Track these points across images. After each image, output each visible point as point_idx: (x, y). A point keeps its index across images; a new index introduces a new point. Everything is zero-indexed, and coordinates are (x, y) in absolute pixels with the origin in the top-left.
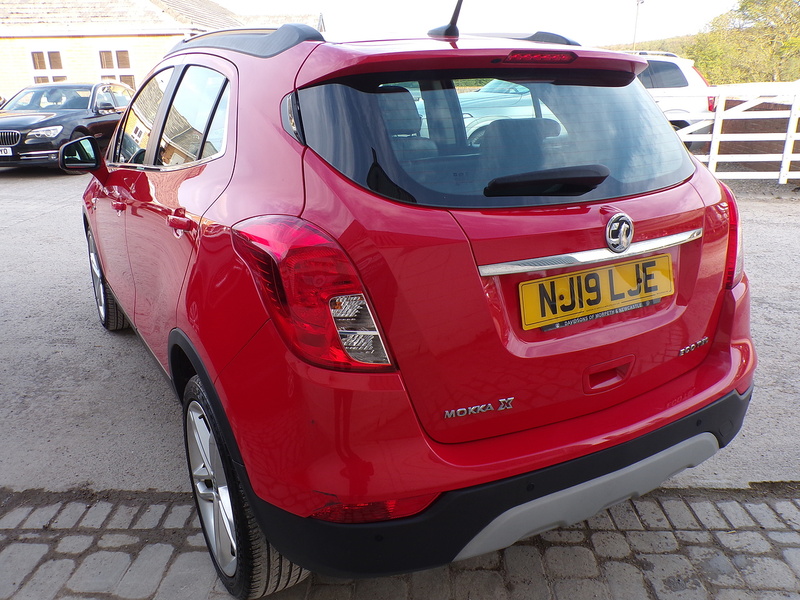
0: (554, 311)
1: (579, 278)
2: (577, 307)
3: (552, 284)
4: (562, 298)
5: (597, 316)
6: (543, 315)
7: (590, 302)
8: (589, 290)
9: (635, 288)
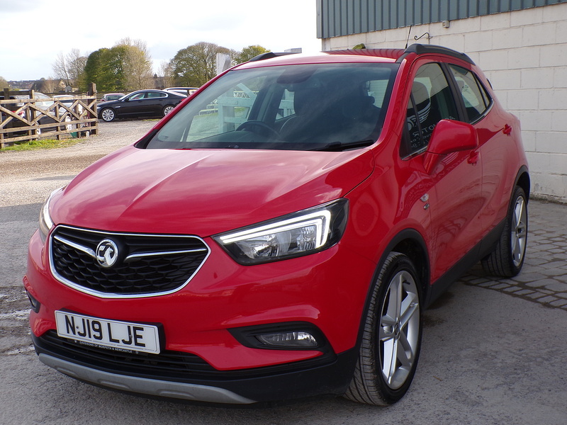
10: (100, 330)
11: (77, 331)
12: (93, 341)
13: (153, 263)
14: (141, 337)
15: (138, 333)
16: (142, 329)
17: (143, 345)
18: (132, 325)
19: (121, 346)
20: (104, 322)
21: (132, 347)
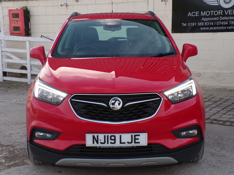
10: (115, 140)
11: (99, 142)
12: (110, 145)
13: (138, 106)
14: (138, 139)
15: (137, 137)
16: (139, 135)
17: (139, 143)
18: (133, 134)
19: (127, 145)
20: (117, 136)
21: (133, 144)
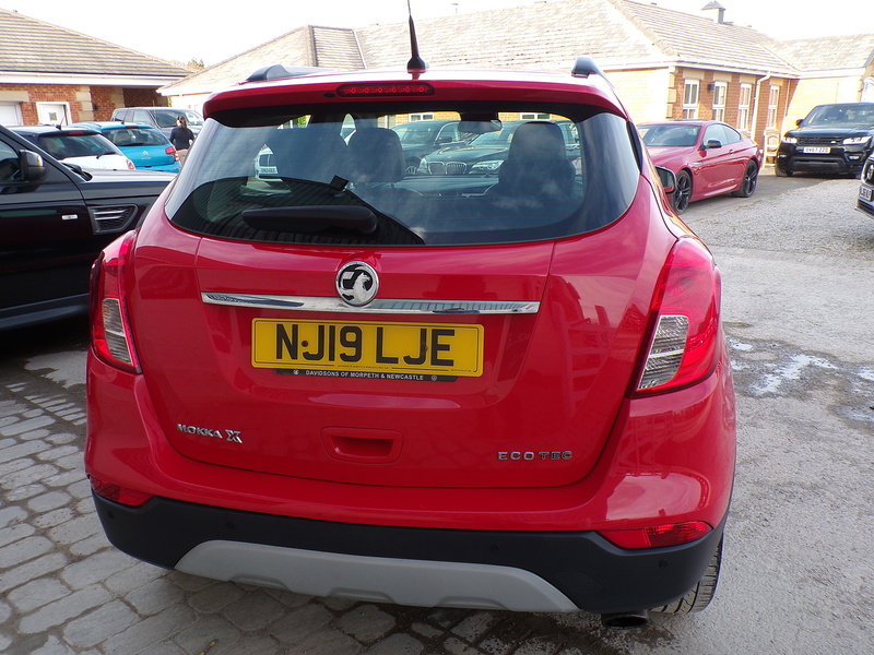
0: (294, 356)
1: (332, 329)
2: (326, 358)
3: (295, 328)
4: (305, 344)
5: (352, 375)
6: (279, 356)
7: (344, 357)
8: (345, 343)
9: (416, 355)
